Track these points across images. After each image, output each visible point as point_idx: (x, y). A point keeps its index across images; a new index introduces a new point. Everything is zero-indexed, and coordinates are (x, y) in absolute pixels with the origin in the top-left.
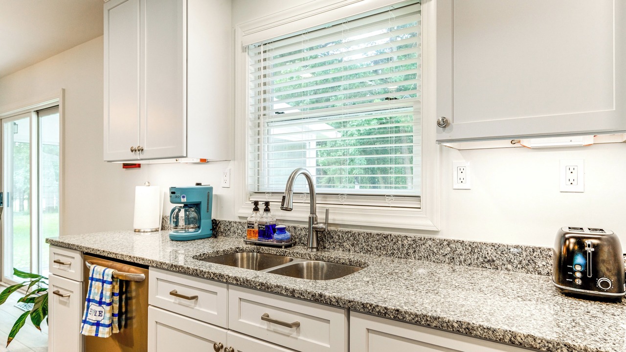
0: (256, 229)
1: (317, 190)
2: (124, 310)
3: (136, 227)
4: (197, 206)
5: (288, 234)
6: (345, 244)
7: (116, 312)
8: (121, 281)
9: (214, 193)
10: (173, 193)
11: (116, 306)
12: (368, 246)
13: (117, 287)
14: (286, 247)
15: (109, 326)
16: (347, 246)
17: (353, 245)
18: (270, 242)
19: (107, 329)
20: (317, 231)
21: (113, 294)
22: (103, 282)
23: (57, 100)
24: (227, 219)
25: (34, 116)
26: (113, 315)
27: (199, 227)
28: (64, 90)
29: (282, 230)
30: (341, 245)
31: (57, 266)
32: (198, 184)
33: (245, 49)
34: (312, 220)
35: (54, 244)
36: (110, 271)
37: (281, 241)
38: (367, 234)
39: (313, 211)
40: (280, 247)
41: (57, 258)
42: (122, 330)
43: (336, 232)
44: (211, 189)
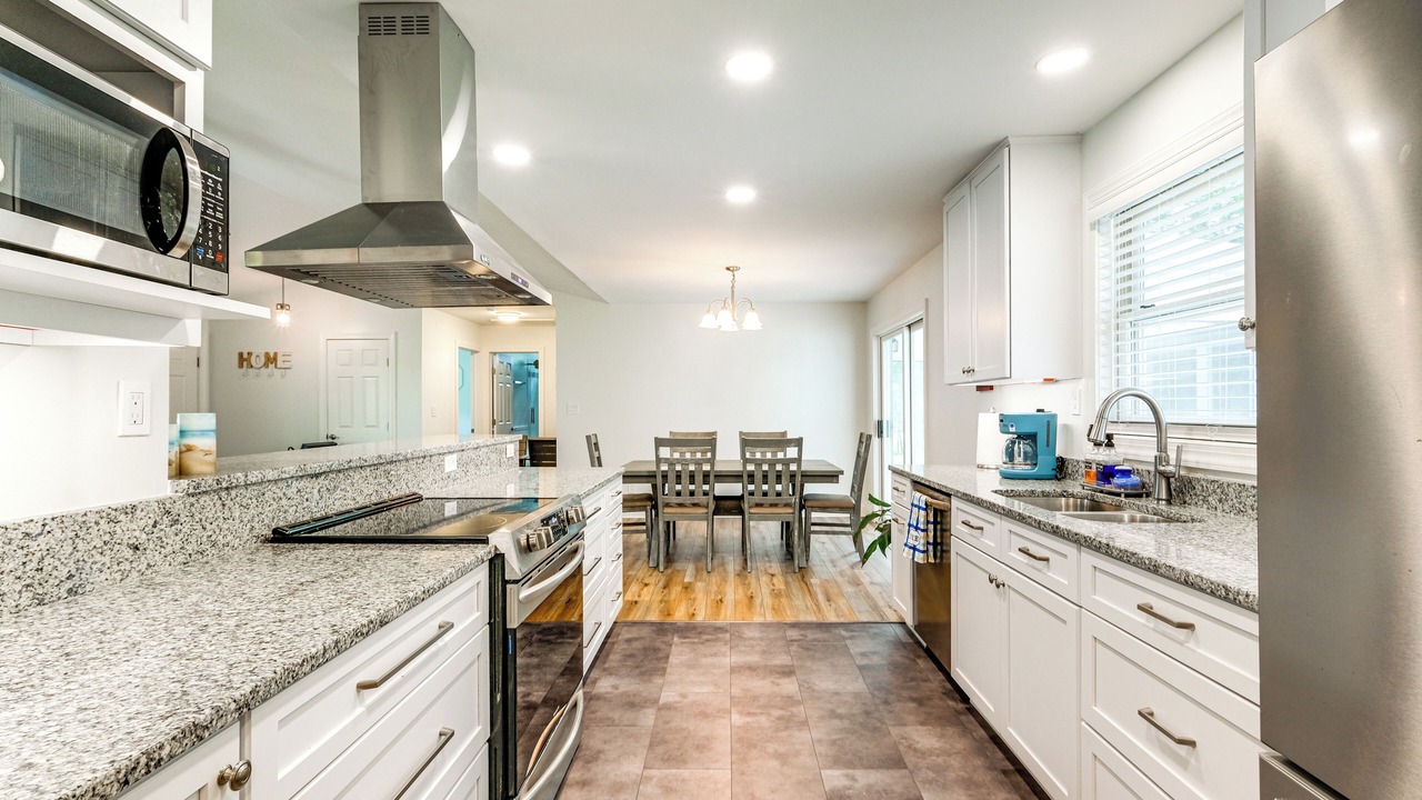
0: (1094, 470)
1: (1166, 418)
2: (939, 540)
3: (979, 461)
4: (1031, 438)
5: (1135, 479)
6: (1210, 499)
7: (931, 541)
8: (935, 510)
9: (1060, 422)
10: (1002, 421)
11: (931, 534)
12: (1240, 503)
13: (931, 515)
14: (1127, 496)
15: (923, 552)
16: (1213, 502)
17: (1220, 501)
18: (1107, 487)
19: (922, 555)
20: (1167, 477)
21: (928, 522)
22: (919, 508)
23: (921, 313)
24: (1075, 458)
25: (906, 331)
26: (928, 543)
27: (1036, 464)
28: (927, 300)
29: (1126, 473)
30: (1205, 500)
31: (896, 493)
32: (1038, 411)
33: (1095, 225)
34: (1159, 460)
35: (895, 471)
36: (924, 497)
37: (1120, 486)
38: (1240, 485)
39: (1162, 447)
40: (1119, 495)
41: (897, 485)
42: (938, 561)
43: (1198, 480)
44: (1055, 416)
